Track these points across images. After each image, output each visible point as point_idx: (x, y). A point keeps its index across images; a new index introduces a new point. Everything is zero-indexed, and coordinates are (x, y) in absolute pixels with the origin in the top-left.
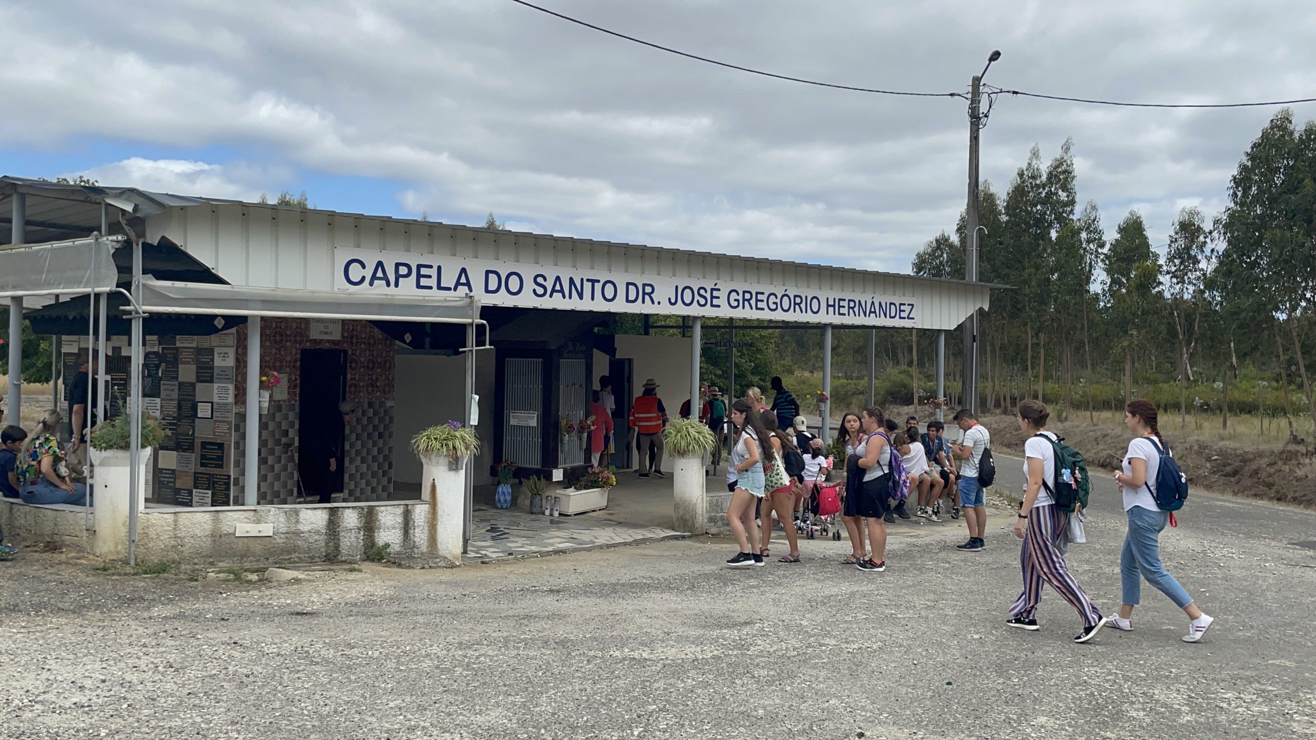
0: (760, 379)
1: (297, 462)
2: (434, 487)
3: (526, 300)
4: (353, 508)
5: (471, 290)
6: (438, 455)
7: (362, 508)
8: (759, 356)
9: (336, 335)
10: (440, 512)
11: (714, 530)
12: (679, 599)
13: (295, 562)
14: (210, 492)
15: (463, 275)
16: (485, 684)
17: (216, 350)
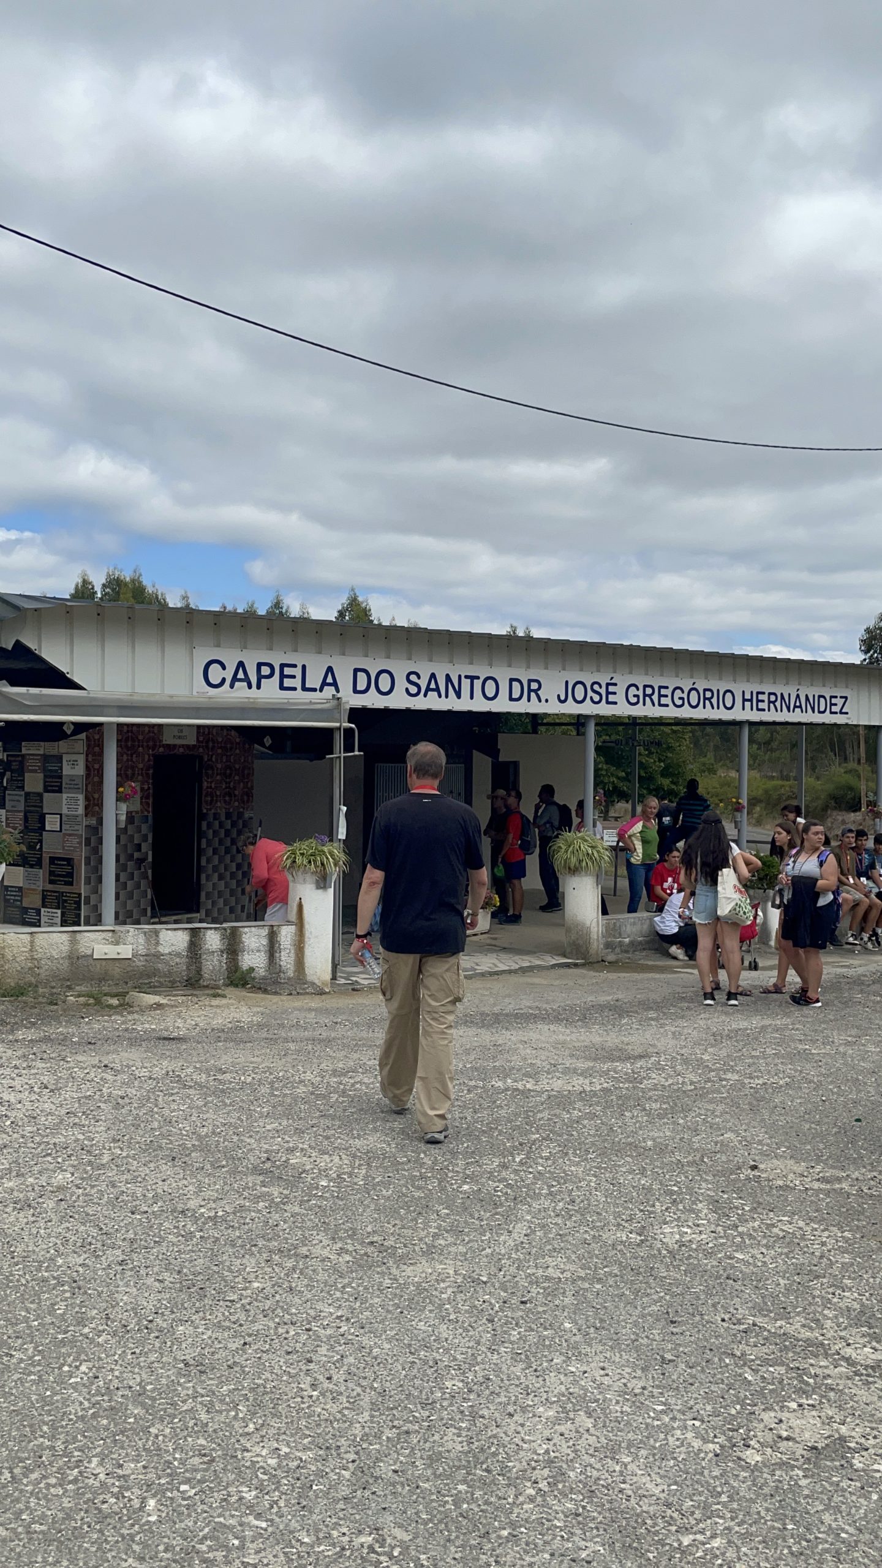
0: (672, 782)
1: (150, 878)
2: (300, 907)
3: (398, 701)
4: (215, 928)
5: (338, 690)
6: (305, 872)
7: (225, 929)
8: (670, 755)
9: (192, 741)
10: (307, 934)
11: (611, 957)
12: (568, 1031)
13: (155, 987)
14: (59, 911)
15: (330, 675)
16: (362, 1110)
17: (65, 758)
